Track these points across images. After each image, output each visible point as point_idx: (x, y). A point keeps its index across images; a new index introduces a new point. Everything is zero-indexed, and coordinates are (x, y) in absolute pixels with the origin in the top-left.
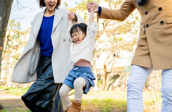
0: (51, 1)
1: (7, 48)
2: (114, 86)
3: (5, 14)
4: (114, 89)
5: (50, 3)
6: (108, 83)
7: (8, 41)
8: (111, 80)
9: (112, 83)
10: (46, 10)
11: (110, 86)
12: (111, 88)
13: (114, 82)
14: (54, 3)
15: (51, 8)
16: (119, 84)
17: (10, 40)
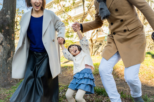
0: (36, 2)
1: (17, 31)
2: (98, 52)
3: (12, 8)
4: (98, 54)
5: (36, 3)
6: (94, 50)
7: (17, 26)
8: (96, 48)
9: (97, 50)
10: (32, 10)
11: (95, 52)
12: (96, 53)
13: (98, 49)
14: (39, 4)
15: (37, 8)
16: (101, 50)
17: (18, 25)
